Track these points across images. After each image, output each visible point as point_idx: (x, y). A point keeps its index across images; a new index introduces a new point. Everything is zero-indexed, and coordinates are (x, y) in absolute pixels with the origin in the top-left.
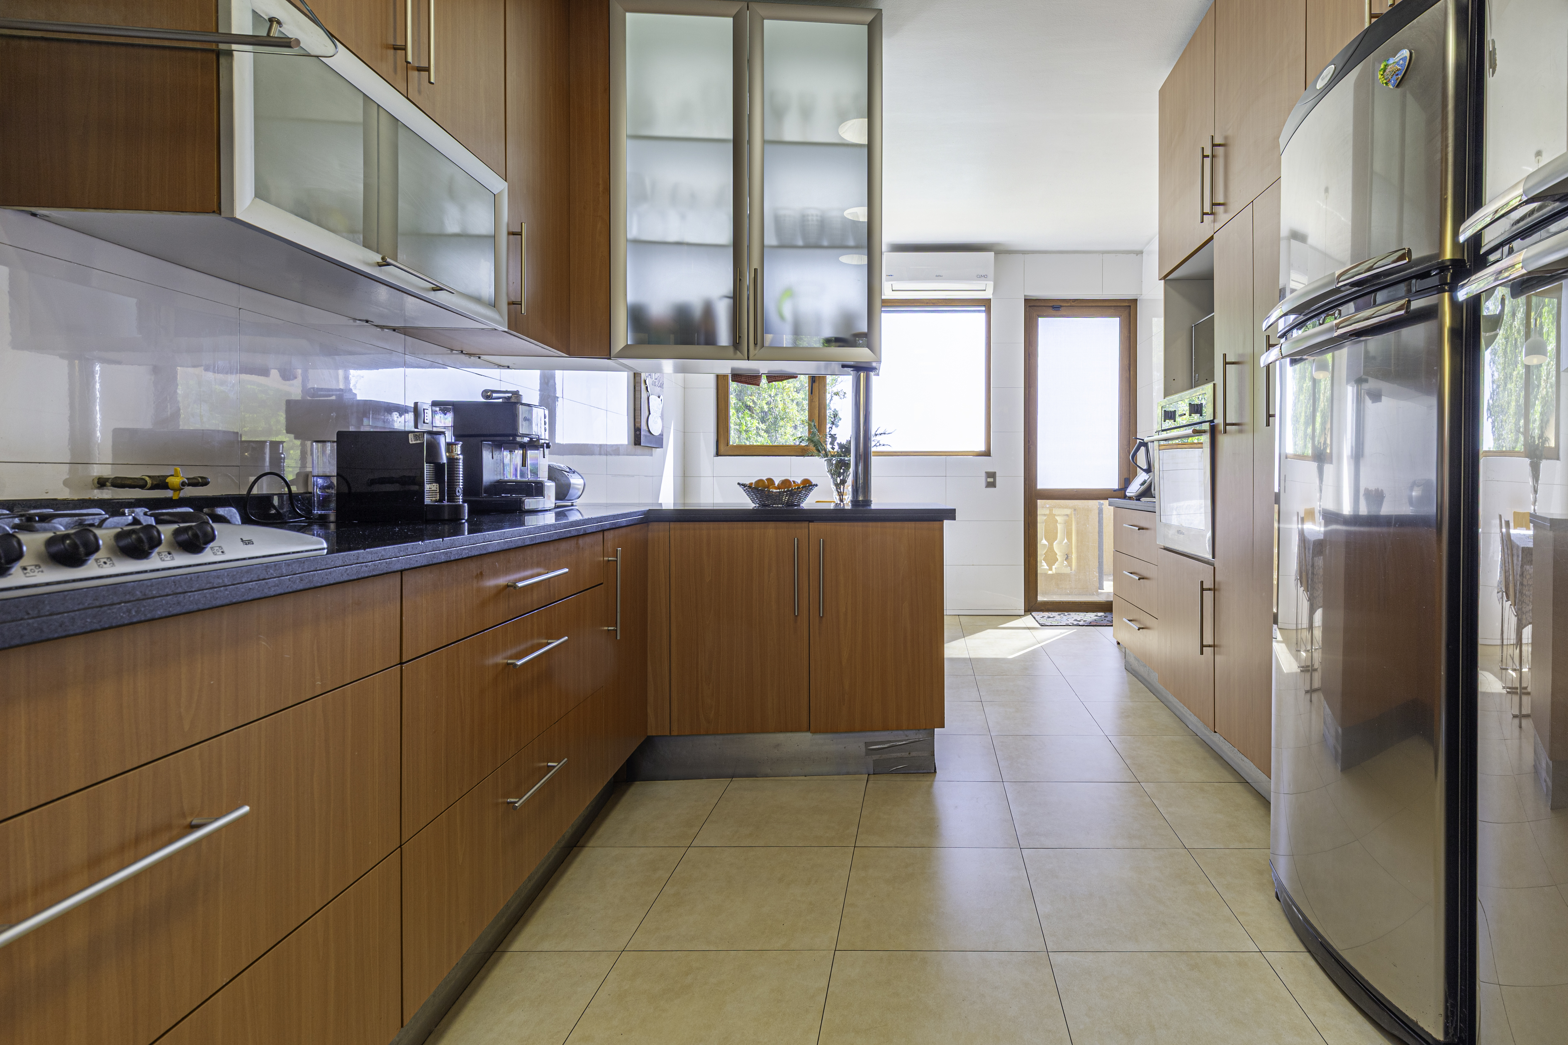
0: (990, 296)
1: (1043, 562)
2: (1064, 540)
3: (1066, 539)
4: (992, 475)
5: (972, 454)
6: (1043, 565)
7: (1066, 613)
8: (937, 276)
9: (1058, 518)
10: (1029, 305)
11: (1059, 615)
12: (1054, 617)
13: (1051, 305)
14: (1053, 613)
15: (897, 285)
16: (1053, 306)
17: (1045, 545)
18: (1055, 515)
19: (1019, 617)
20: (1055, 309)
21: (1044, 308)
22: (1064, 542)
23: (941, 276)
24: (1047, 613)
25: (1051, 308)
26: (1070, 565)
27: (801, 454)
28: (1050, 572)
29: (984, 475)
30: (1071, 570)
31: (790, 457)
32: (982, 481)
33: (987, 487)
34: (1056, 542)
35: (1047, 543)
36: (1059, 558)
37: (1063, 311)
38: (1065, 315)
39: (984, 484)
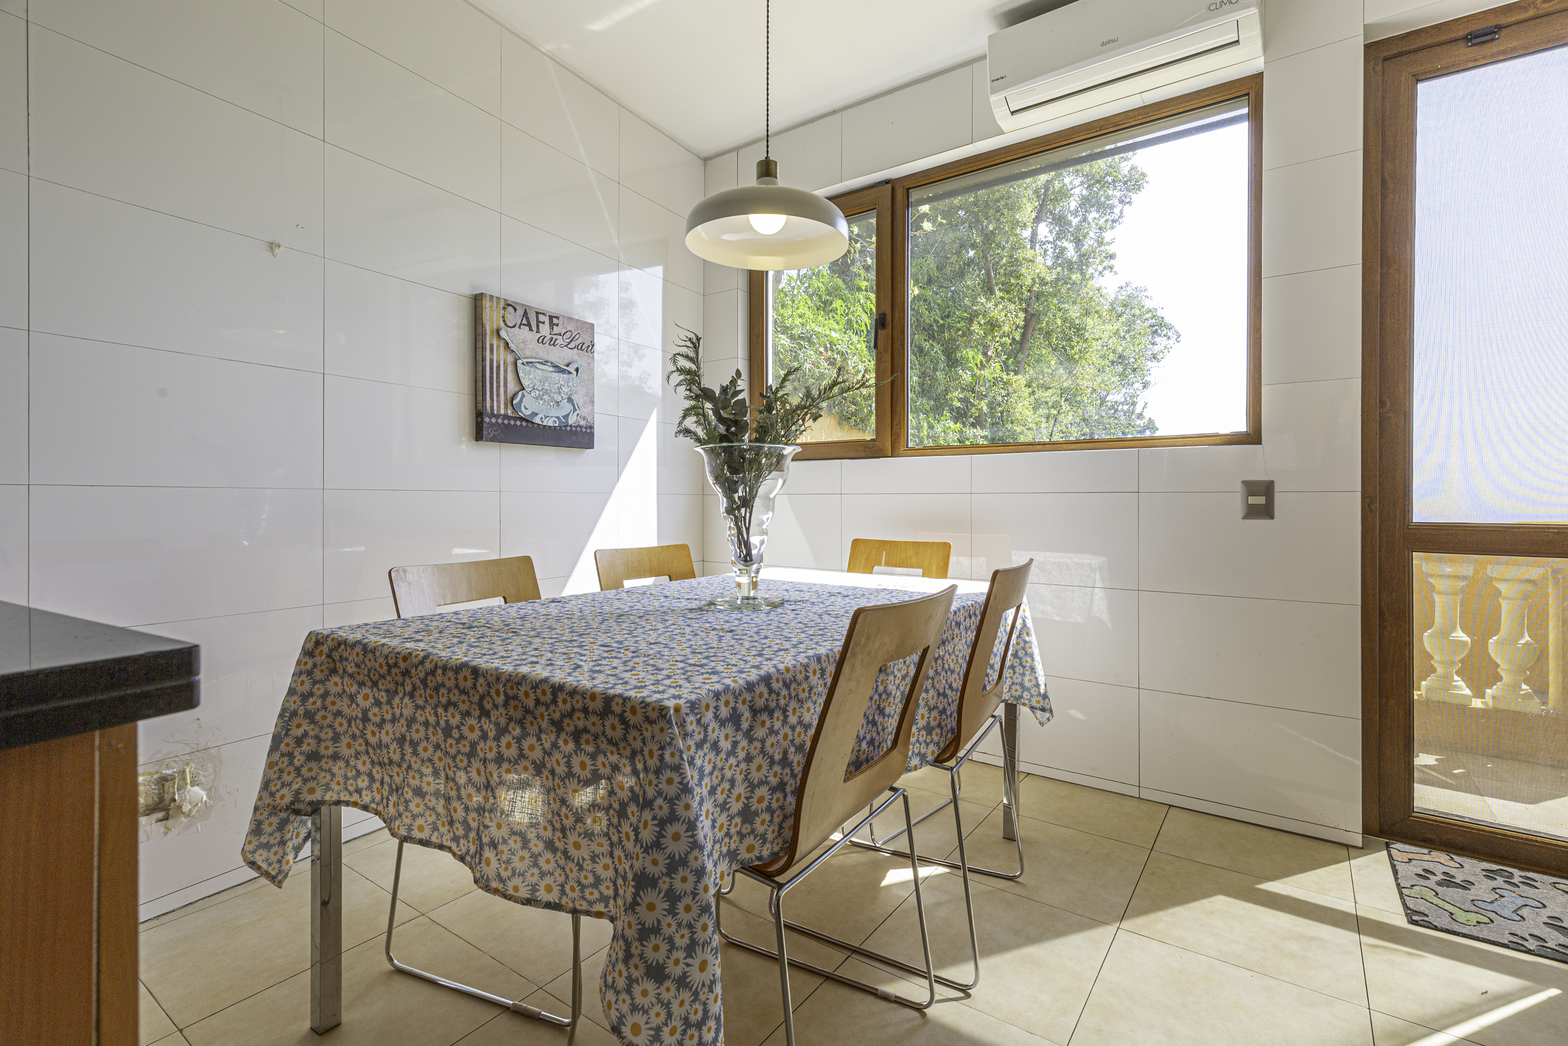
0: (1258, 64)
1: (1456, 678)
2: (1522, 636)
3: (1526, 634)
4: (1267, 489)
5: (1211, 442)
6: (1457, 687)
7: (1516, 872)
8: (1103, 44)
9: (1502, 587)
10: (1384, 54)
11: (1490, 875)
12: (1466, 885)
13: (1461, 33)
14: (1468, 862)
15: (1020, 97)
16: (1470, 34)
17: (1464, 643)
18: (1492, 579)
19: (1343, 852)
20: (1475, 41)
21: (1439, 49)
22: (1522, 642)
23: (1113, 41)
24: (1443, 857)
25: (1462, 43)
26: (1541, 691)
27: (863, 455)
28: (1477, 703)
29: (1239, 487)
30: (1544, 703)
31: (839, 461)
32: (1236, 503)
33: (1246, 517)
34: (1495, 638)
35: (1466, 638)
36: (1506, 678)
37: (1504, 42)
38: (1514, 49)
39: (1239, 509)
